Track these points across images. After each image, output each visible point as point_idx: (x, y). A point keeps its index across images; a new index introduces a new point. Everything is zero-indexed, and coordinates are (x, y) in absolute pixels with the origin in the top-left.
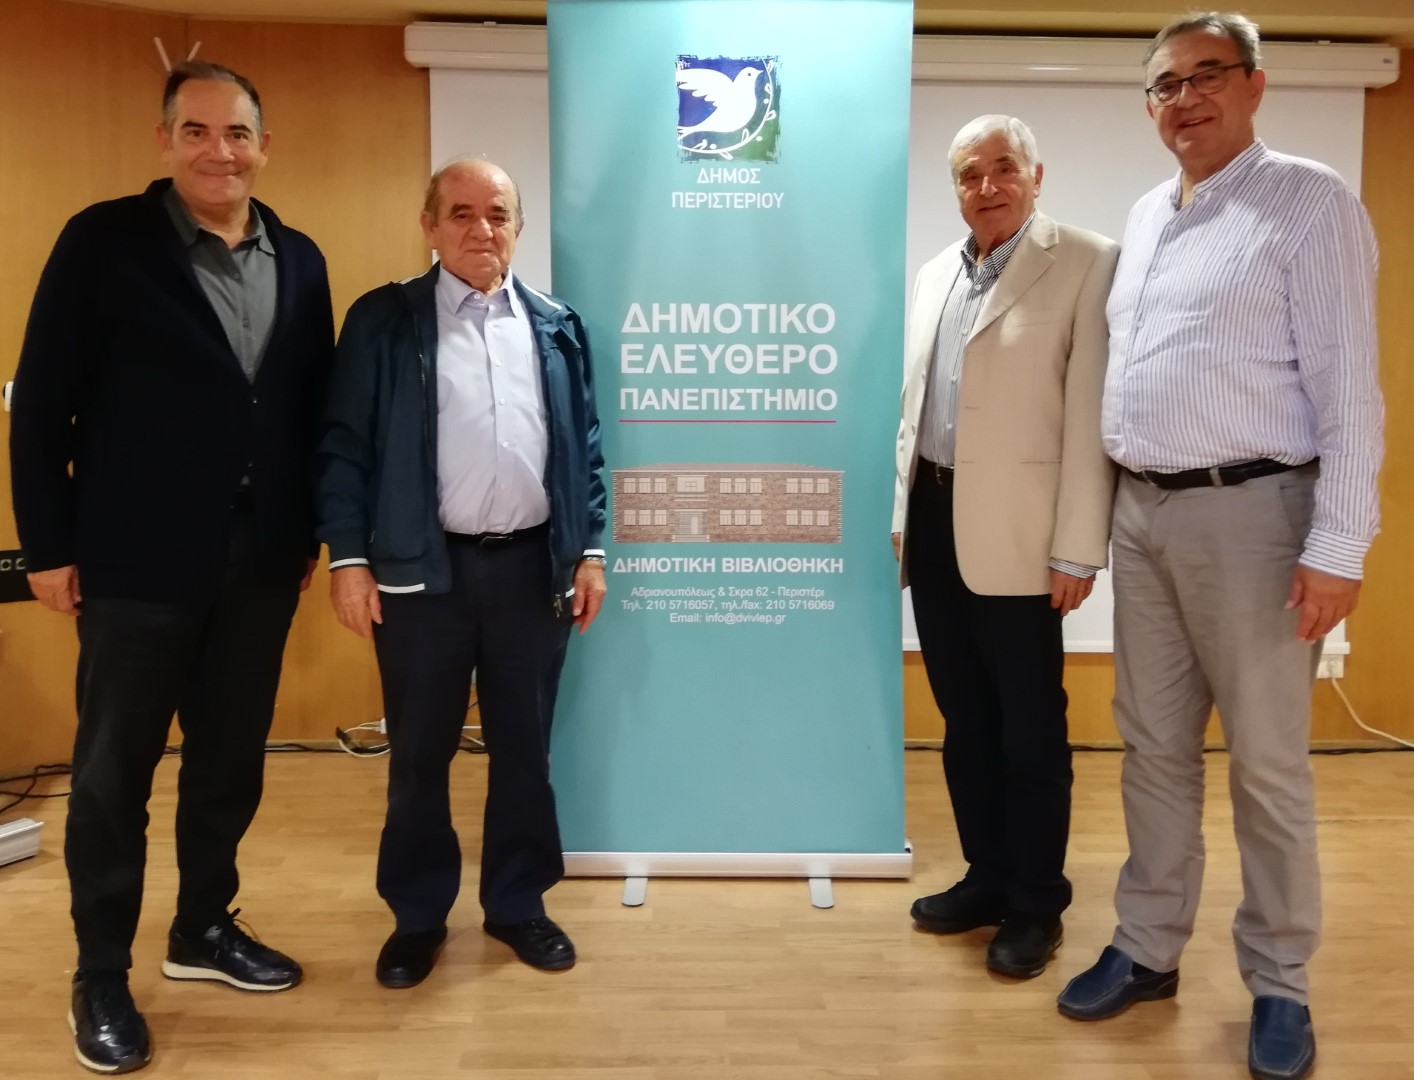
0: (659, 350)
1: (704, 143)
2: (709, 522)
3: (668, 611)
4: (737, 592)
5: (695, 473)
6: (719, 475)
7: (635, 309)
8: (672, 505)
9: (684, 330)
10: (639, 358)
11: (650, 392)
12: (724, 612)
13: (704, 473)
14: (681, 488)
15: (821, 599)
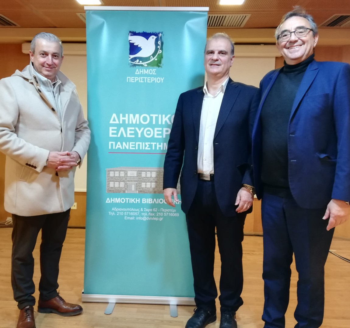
0: (122, 129)
1: (138, 61)
2: (138, 186)
3: (124, 216)
4: (147, 210)
5: (133, 170)
6: (142, 171)
7: (114, 115)
8: (126, 181)
9: (130, 123)
10: (115, 132)
11: (119, 143)
12: (142, 216)
13: (137, 170)
14: (129, 175)
15: (175, 213)
